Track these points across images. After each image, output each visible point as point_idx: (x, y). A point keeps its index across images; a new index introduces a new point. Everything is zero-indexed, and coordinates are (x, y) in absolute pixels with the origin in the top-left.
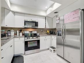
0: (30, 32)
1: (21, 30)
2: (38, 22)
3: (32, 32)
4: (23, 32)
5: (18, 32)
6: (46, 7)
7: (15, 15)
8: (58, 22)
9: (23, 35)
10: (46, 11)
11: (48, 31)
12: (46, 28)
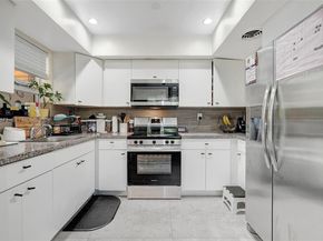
0: (153, 121)
1: (122, 114)
2: (177, 85)
3: (158, 121)
4: (131, 122)
5: (115, 119)
6: (208, 21)
7: (104, 69)
8: (251, 76)
9: (129, 130)
10: (211, 36)
11: (226, 119)
12: (215, 105)
